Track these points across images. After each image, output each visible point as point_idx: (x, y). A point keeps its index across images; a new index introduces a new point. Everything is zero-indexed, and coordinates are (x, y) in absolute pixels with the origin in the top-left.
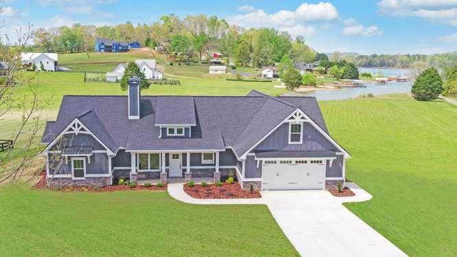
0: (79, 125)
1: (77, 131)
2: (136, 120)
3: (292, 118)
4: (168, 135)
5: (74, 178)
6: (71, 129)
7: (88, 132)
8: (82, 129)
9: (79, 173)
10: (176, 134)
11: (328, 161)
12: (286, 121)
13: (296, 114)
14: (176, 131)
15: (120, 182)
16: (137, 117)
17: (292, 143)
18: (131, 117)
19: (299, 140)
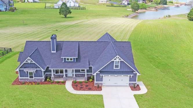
0: (30, 60)
1: (29, 62)
2: (54, 53)
3: (115, 59)
4: (67, 61)
5: (29, 79)
6: (27, 61)
7: (34, 62)
8: (31, 61)
9: (31, 77)
10: (70, 60)
11: (130, 76)
12: (113, 60)
13: (117, 58)
14: (70, 59)
15: (47, 80)
16: (55, 52)
17: (115, 68)
18: (52, 52)
19: (118, 68)
